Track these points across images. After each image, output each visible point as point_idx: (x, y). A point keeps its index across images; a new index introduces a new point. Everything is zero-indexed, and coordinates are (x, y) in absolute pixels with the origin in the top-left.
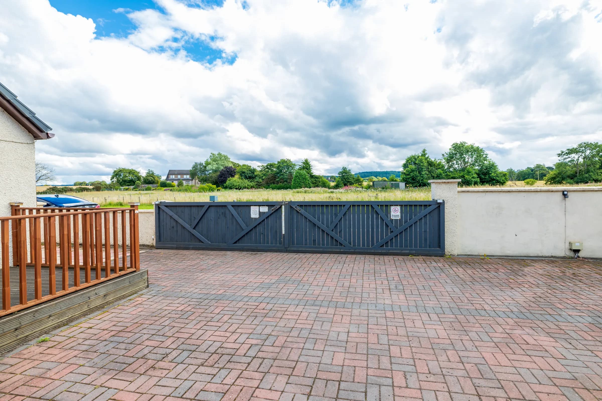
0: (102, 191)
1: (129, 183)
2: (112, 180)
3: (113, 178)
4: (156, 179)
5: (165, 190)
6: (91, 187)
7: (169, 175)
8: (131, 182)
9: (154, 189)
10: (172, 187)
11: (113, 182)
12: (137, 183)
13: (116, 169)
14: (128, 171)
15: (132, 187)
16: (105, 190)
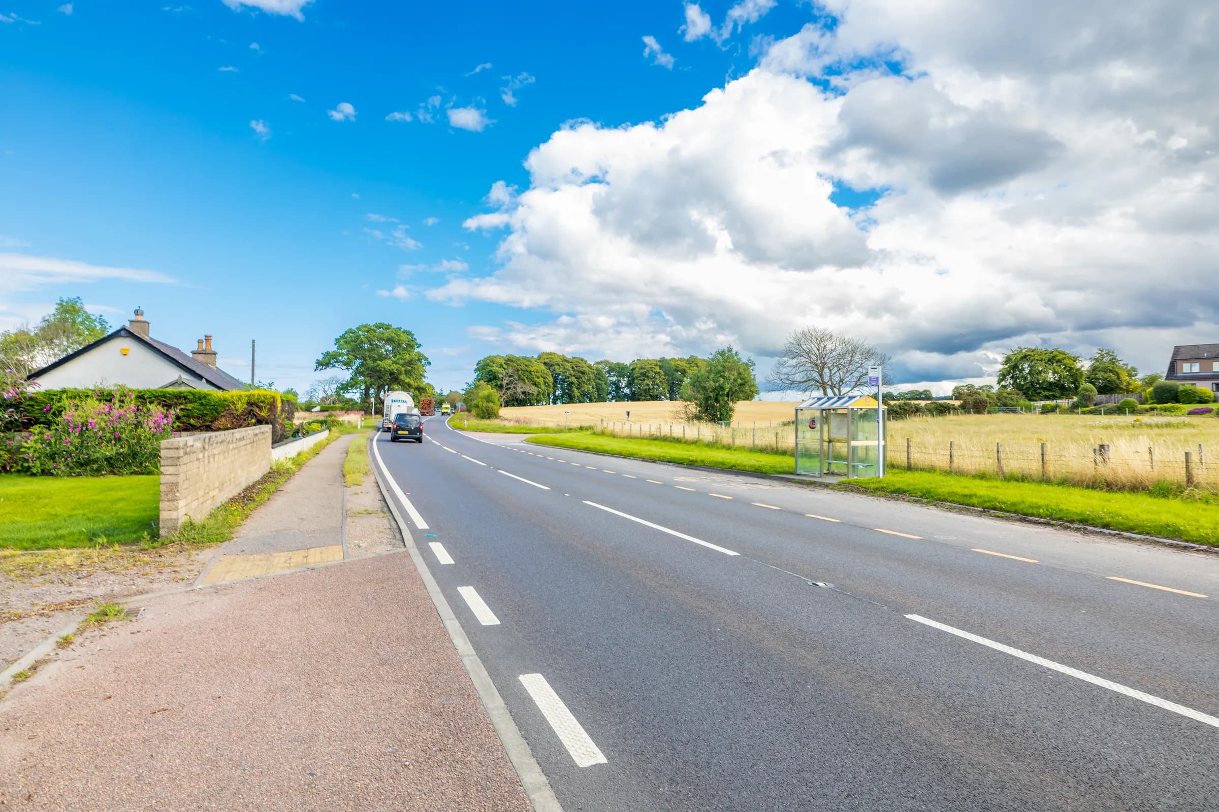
0: (989, 412)
1: (1049, 390)
2: (1003, 383)
3: (1003, 377)
4: (1125, 377)
5: (1191, 413)
6: (957, 403)
7: (1179, 363)
8: (1057, 390)
9: (1147, 411)
10: (1200, 402)
11: (1005, 387)
12: (1086, 390)
13: (1010, 353)
14: (1046, 357)
15: (1064, 403)
16: (995, 412)
